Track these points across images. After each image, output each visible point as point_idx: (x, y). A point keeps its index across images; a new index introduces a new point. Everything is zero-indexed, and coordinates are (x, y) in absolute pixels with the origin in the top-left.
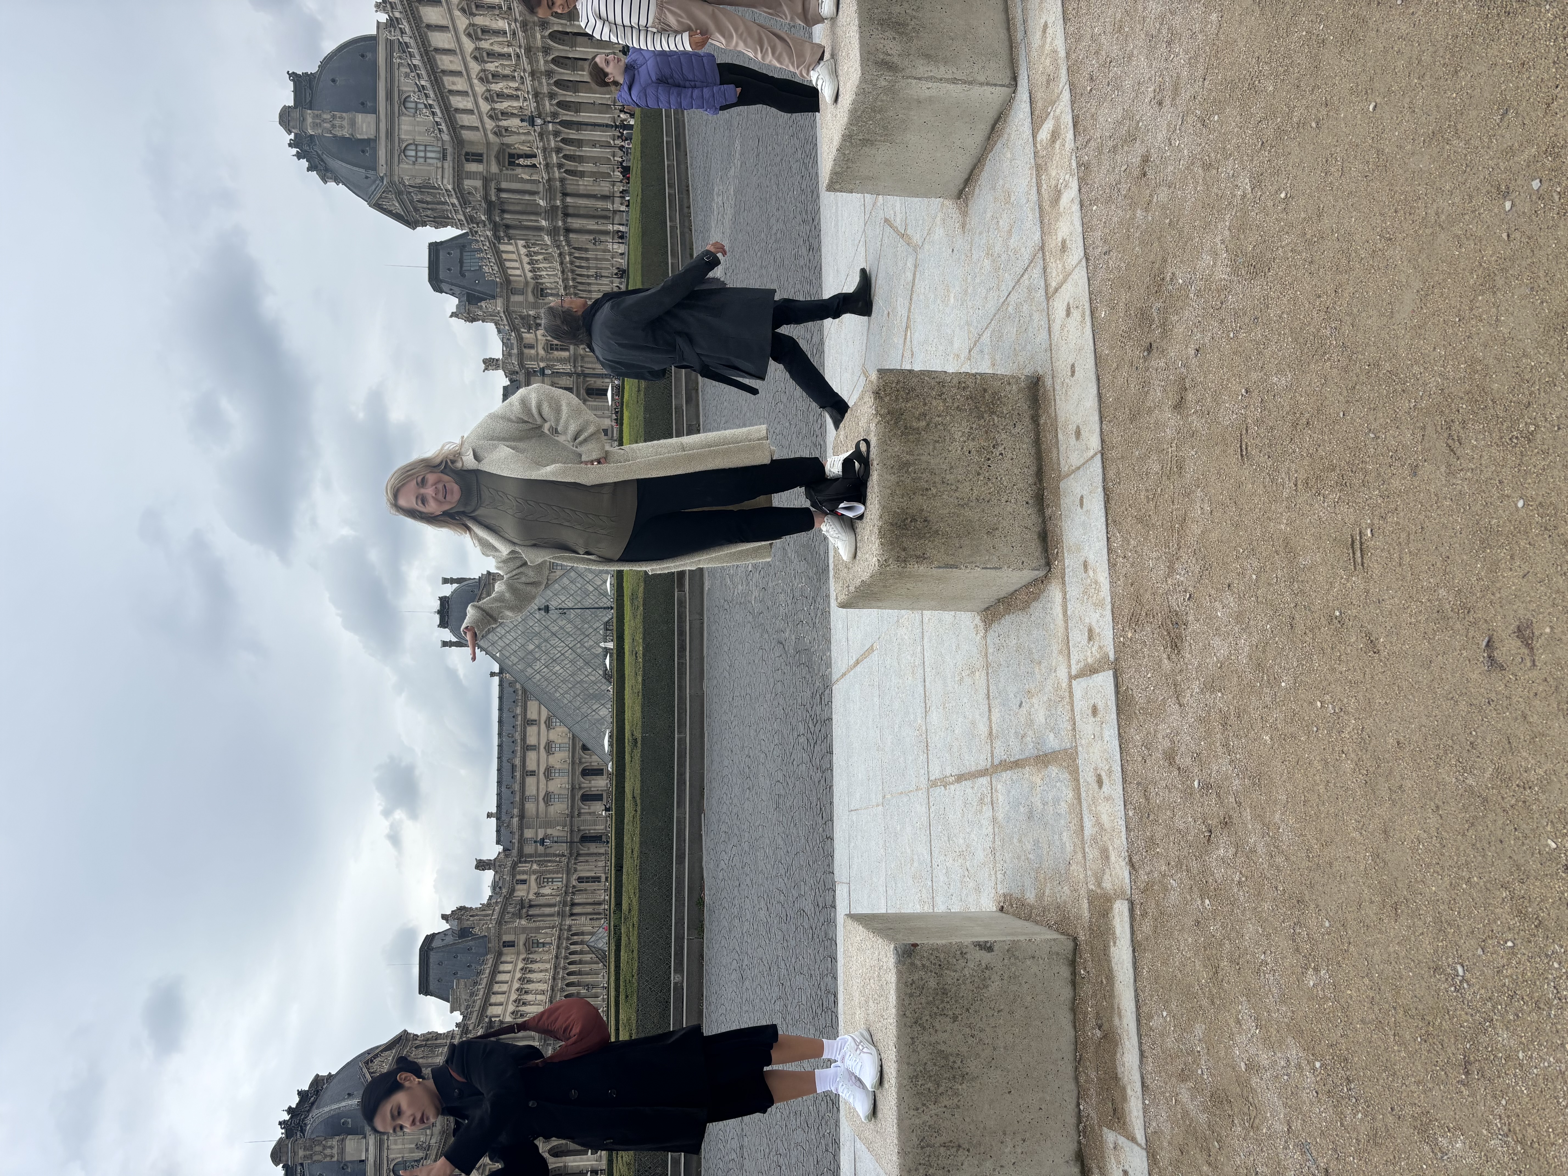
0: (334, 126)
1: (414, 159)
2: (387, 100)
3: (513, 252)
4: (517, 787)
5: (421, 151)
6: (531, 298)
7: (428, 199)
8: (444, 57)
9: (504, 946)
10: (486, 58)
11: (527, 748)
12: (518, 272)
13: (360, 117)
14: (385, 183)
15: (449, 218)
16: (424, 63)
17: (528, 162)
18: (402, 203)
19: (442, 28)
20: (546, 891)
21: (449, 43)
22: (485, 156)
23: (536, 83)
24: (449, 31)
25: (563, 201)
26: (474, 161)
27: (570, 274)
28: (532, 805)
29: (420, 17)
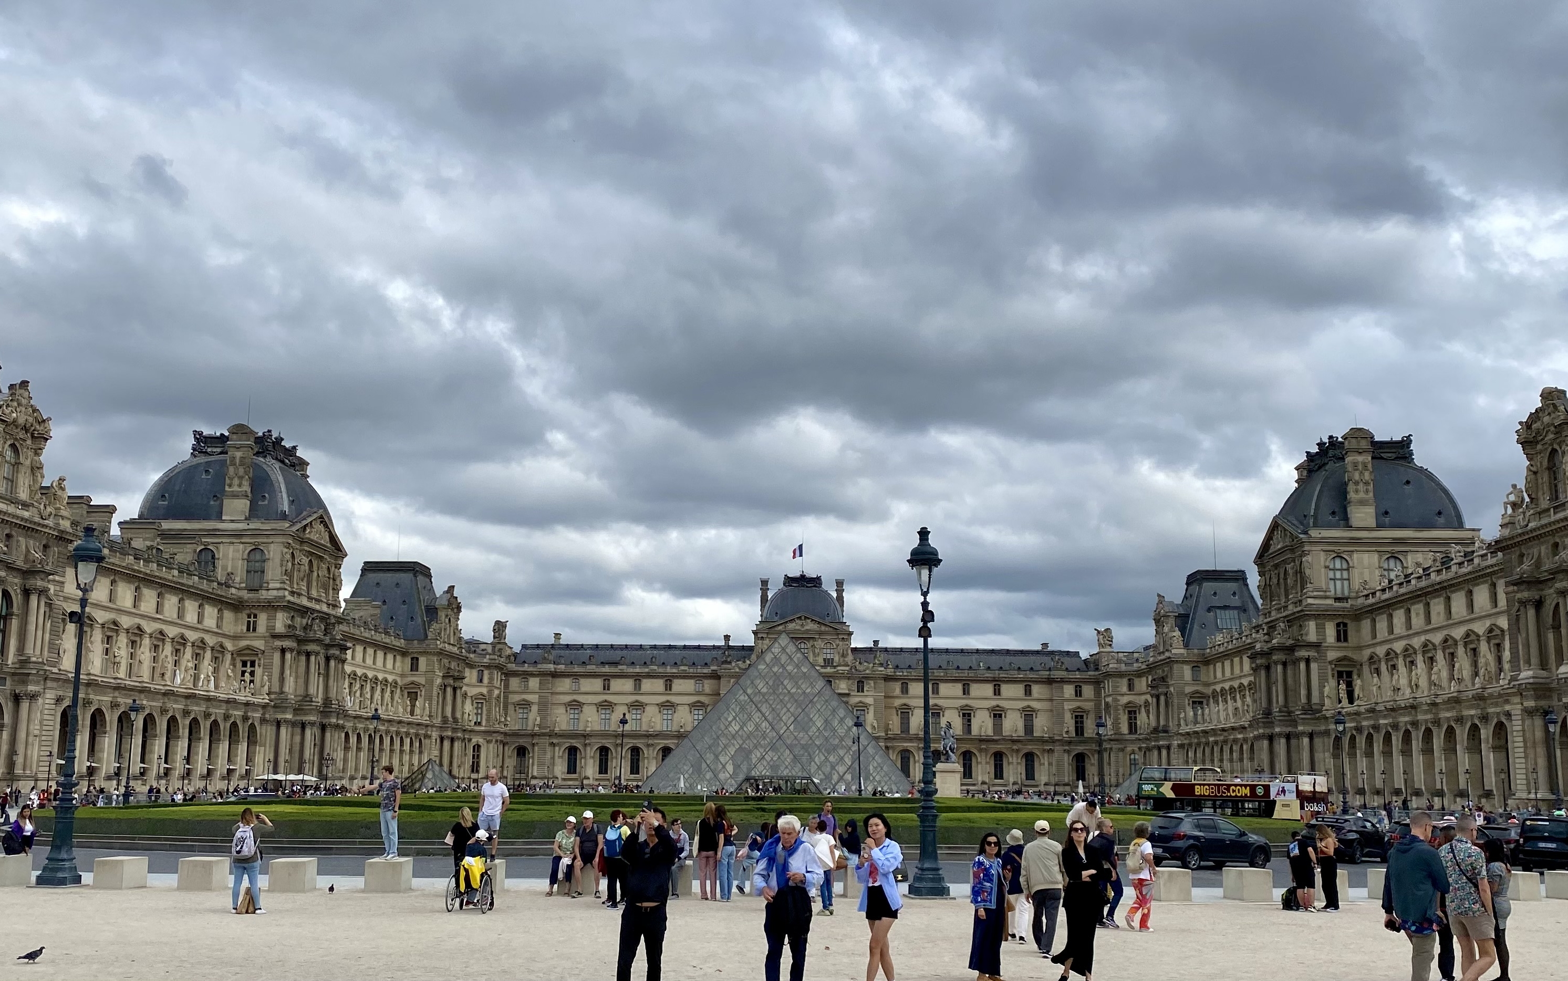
0: (1357, 483)
1: (1331, 567)
2: (1394, 539)
3: (1242, 670)
4: (591, 668)
5: (1342, 575)
6: (1188, 689)
7: (1289, 581)
8: (1443, 607)
9: (412, 659)
10: (1448, 651)
11: (638, 679)
12: (1219, 674)
13: (1371, 510)
14: (1301, 536)
15: (1271, 601)
16: (1433, 585)
17: (1343, 695)
18: (1281, 552)
19: (1470, 605)
20: (468, 707)
21: (1458, 613)
22: (1345, 644)
23: (1425, 707)
24: (1469, 614)
25: (1303, 734)
26: (1338, 632)
27: (1222, 738)
28: (568, 687)
29: (1478, 585)
